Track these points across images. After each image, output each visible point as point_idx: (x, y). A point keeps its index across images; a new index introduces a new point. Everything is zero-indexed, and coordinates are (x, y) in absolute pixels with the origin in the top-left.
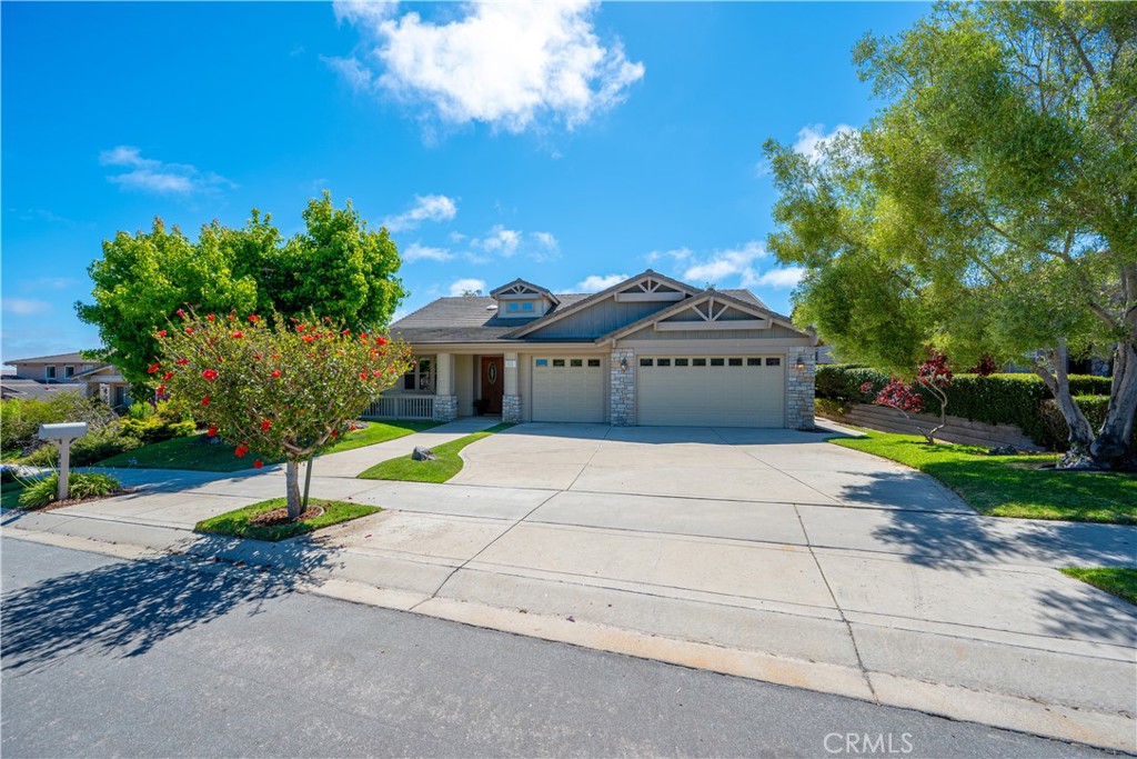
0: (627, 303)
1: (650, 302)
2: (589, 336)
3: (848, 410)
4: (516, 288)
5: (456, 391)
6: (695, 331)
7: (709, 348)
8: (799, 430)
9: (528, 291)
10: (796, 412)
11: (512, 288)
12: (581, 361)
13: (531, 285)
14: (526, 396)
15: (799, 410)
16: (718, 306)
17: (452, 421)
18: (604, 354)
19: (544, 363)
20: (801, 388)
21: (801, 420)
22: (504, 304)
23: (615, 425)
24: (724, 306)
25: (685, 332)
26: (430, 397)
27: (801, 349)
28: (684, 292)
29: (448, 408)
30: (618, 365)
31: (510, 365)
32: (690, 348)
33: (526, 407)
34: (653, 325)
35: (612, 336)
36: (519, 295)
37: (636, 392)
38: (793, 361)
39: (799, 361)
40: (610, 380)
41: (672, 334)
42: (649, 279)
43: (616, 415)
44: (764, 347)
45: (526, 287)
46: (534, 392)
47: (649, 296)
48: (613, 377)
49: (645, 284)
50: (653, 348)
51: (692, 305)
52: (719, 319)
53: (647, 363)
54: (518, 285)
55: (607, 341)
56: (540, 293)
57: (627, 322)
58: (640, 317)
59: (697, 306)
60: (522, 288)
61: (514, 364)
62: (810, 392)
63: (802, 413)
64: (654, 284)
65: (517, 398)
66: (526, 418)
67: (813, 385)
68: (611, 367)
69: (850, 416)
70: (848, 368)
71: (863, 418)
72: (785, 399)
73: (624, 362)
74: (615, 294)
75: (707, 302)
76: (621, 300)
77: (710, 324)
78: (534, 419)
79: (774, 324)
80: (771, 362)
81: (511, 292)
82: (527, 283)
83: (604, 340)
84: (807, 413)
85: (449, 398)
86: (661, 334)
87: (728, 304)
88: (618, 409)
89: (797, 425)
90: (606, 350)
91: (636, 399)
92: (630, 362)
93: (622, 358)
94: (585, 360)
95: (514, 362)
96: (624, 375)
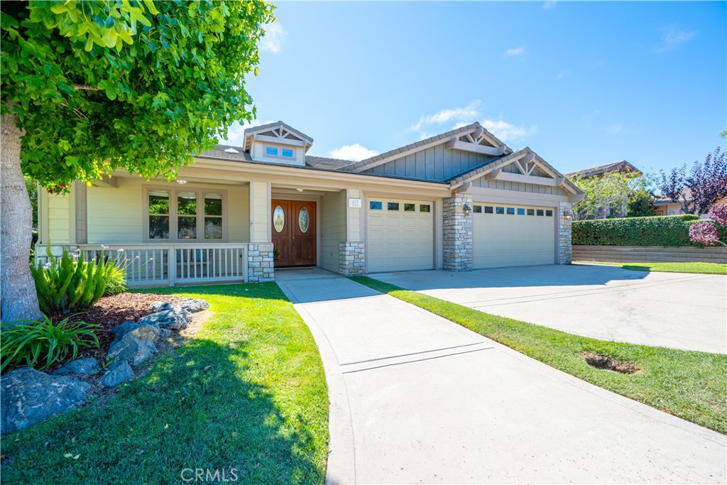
11: (273, 129)
12: (413, 205)
36: (281, 139)
80: (549, 214)
93: (464, 204)
94: (417, 205)
95: (360, 201)
96: (465, 221)
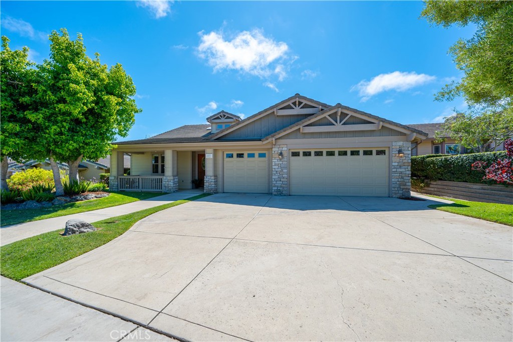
0: (283, 116)
1: (298, 115)
2: (259, 138)
3: (428, 185)
4: (221, 116)
5: (177, 173)
6: (328, 132)
7: (336, 144)
8: (400, 198)
9: (228, 118)
10: (397, 186)
11: (219, 116)
12: (254, 154)
13: (229, 114)
14: (220, 176)
15: (400, 185)
16: (344, 115)
17: (174, 192)
18: (268, 149)
19: (231, 156)
20: (401, 170)
21: (401, 192)
22: (214, 126)
23: (275, 195)
24: (347, 115)
25: (321, 133)
26: (160, 177)
27: (401, 143)
28: (320, 107)
29: (171, 184)
30: (277, 156)
31: (209, 156)
32: (325, 144)
33: (220, 183)
34: (300, 129)
35: (273, 137)
36: (223, 120)
37: (289, 173)
38: (395, 152)
39: (400, 152)
40: (272, 166)
41: (313, 135)
42: (297, 100)
43: (276, 188)
44: (374, 143)
45: (227, 115)
46: (225, 174)
47: (297, 111)
48: (273, 164)
49: (294, 103)
50: (300, 144)
51: (326, 115)
52: (344, 124)
53: (295, 154)
54: (222, 114)
55: (270, 140)
56: (234, 118)
57: (283, 127)
58: (291, 124)
59: (329, 116)
60: (225, 116)
61: (211, 156)
62: (408, 172)
63: (402, 187)
64: (300, 103)
65: (213, 178)
66: (220, 190)
67: (409, 167)
68: (272, 157)
69: (429, 189)
70: (428, 157)
71: (443, 190)
72: (390, 178)
73: (281, 154)
74: (275, 109)
75: (336, 113)
76: (278, 114)
77: (338, 127)
78: (225, 191)
79: (383, 126)
80: (380, 153)
81: (218, 118)
82: (227, 113)
83: (267, 139)
84: (405, 187)
85: (172, 178)
86: (305, 135)
87: (350, 113)
88: (277, 184)
89: (398, 195)
90: (269, 146)
91: (289, 178)
92: (285, 154)
93: (279, 151)
94: (257, 153)
95: (211, 155)
96: (281, 162)
